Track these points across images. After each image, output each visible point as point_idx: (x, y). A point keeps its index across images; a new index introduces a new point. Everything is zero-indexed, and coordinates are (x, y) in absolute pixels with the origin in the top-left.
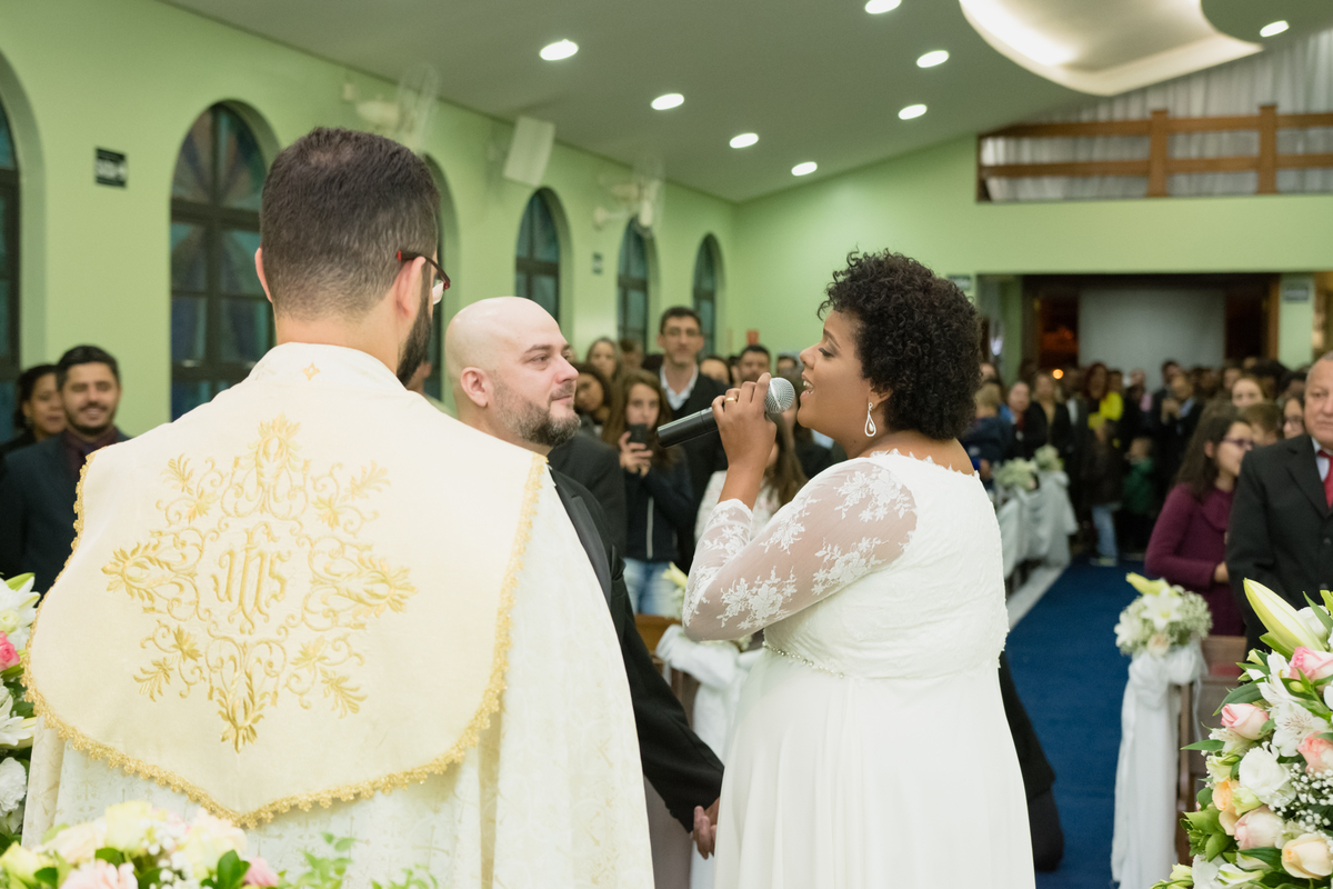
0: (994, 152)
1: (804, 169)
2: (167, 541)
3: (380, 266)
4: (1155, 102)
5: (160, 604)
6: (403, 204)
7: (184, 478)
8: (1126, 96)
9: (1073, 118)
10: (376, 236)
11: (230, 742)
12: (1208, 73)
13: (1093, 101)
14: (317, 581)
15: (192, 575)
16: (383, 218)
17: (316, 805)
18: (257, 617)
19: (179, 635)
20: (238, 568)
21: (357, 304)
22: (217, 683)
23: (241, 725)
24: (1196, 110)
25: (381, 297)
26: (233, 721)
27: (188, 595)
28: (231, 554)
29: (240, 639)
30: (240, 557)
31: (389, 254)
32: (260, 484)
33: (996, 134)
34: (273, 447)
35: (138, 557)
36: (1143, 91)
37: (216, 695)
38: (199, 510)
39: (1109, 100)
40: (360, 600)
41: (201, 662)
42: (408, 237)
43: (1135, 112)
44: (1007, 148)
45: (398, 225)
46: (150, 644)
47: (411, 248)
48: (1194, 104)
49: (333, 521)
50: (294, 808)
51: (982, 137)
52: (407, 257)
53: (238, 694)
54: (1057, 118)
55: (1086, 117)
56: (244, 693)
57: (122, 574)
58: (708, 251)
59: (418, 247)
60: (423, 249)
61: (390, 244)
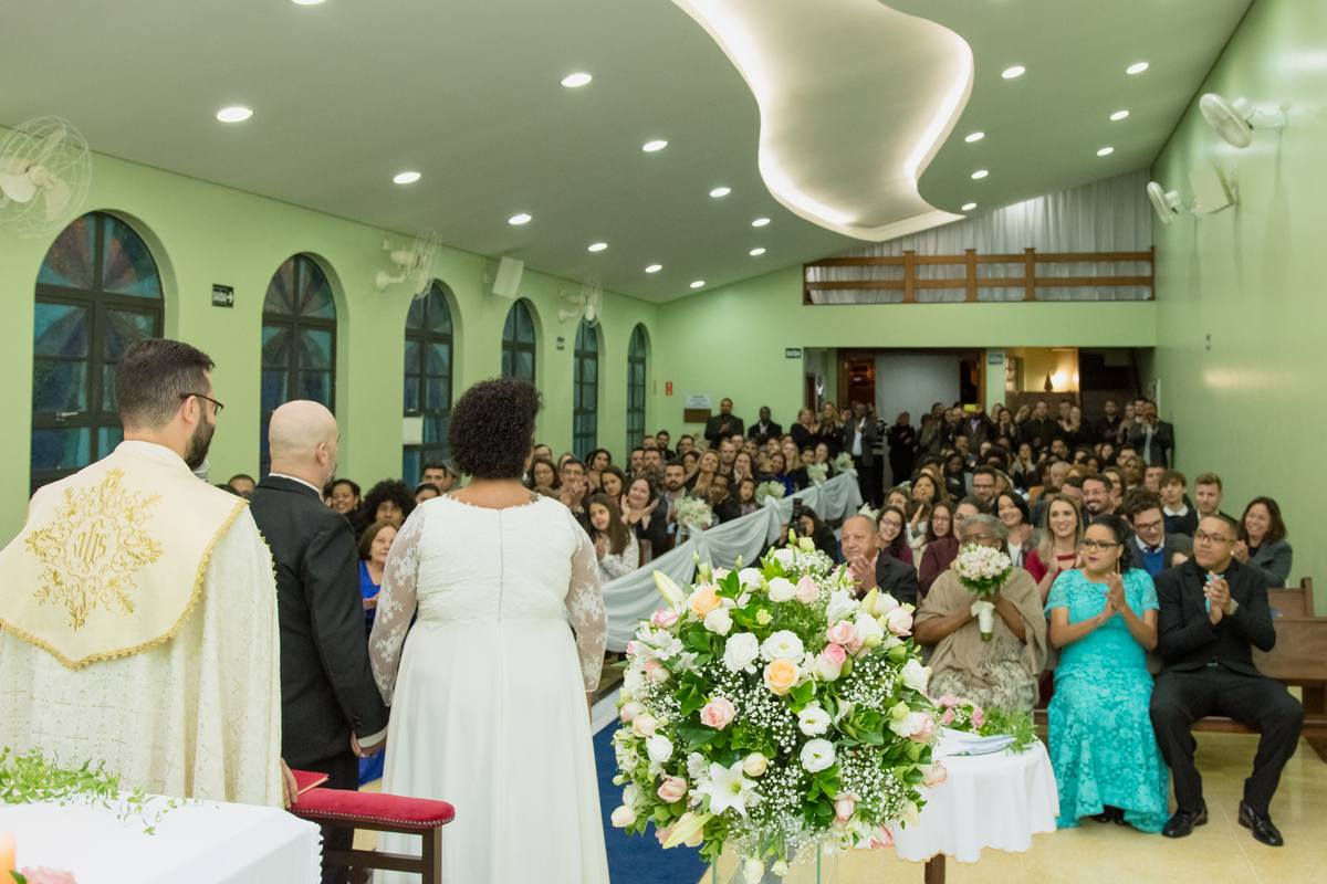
0: (813, 275)
1: (697, 284)
2: (56, 527)
3: (169, 404)
4: (907, 247)
5: (49, 558)
6: (180, 372)
7: (69, 497)
8: (890, 242)
9: (860, 256)
10: (165, 389)
11: (73, 627)
12: (937, 230)
13: (872, 245)
14: (120, 547)
15: (65, 544)
16: (168, 380)
17: (110, 658)
18: (91, 565)
19: (55, 574)
20: (86, 541)
21: (159, 423)
22: (69, 598)
23: (78, 617)
24: (931, 252)
25: (172, 419)
26: (75, 616)
27: (62, 554)
28: (84, 534)
29: (82, 576)
30: (88, 536)
31: (174, 396)
32: (101, 500)
33: (814, 264)
34: (110, 483)
35: (43, 535)
36: (900, 239)
37: (69, 604)
38: (73, 513)
39: (881, 244)
40: (138, 557)
41: (64, 586)
42: (184, 386)
43: (896, 252)
44: (821, 271)
45: (178, 382)
46: (42, 578)
47: (187, 392)
48: (929, 248)
49: (131, 518)
50: (99, 659)
51: (806, 266)
52: (184, 397)
53: (78, 602)
54: (851, 255)
55: (867, 255)
56: (81, 602)
57: (34, 544)
58: (640, 334)
59: (191, 391)
60: (195, 391)
61: (174, 392)
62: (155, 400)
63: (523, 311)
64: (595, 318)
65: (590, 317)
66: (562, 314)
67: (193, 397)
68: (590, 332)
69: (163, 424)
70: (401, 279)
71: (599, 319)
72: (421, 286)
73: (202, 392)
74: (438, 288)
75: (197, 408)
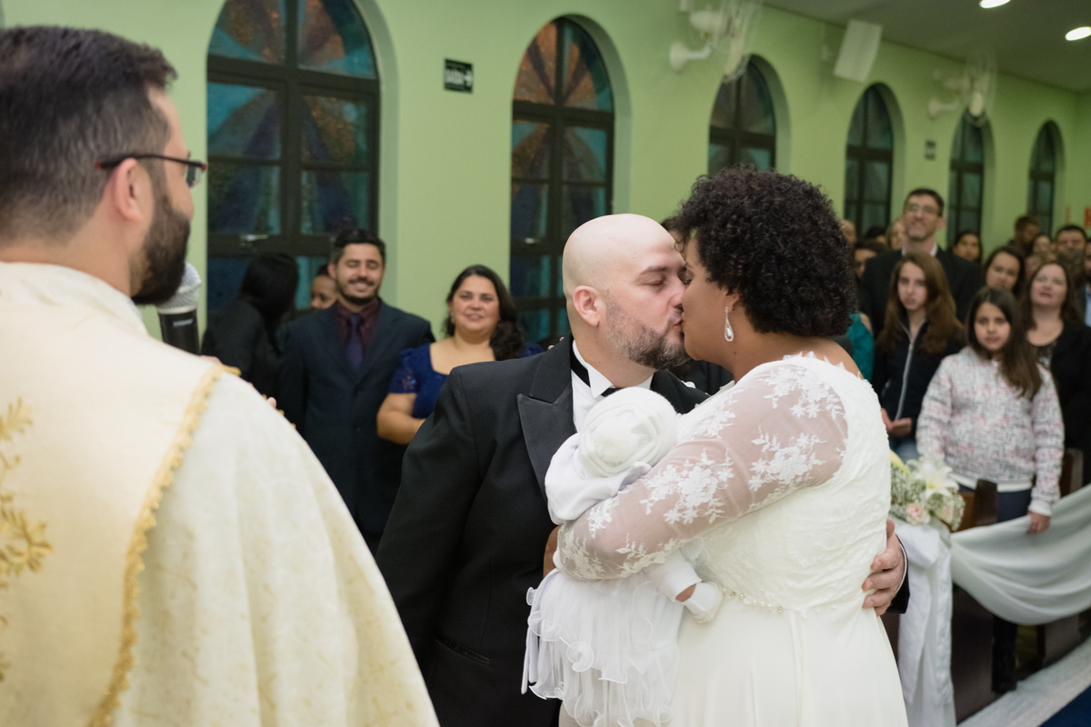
3: (79, 182)
10: (65, 151)
16: (67, 130)
21: (60, 225)
31: (88, 167)
42: (108, 143)
47: (115, 152)
52: (110, 165)
58: (1049, 139)
59: (125, 150)
60: (134, 146)
61: (85, 157)
62: (47, 179)
63: (877, 103)
64: (983, 114)
65: (976, 109)
66: (935, 106)
67: (129, 164)
68: (975, 133)
69: (71, 228)
70: (704, 54)
71: (990, 115)
72: (731, 63)
73: (149, 147)
74: (756, 68)
75: (143, 186)
